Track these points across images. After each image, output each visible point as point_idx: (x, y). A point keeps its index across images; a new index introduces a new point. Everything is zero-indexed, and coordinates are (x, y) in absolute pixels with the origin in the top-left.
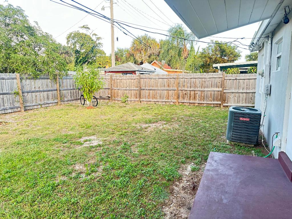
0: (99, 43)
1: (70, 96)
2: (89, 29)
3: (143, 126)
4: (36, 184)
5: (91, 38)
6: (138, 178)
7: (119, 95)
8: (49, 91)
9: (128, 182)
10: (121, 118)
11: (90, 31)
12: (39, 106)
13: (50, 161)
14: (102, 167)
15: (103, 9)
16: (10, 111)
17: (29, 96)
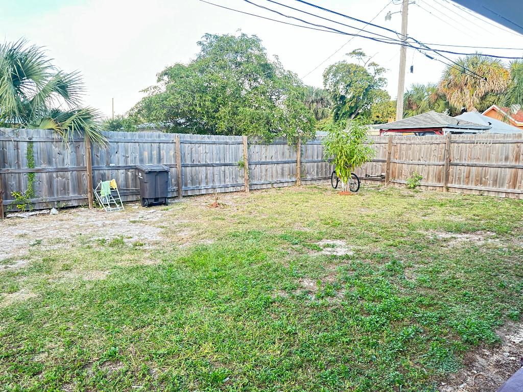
0: (380, 79)
1: (316, 172)
2: (364, 55)
3: (441, 236)
4: (245, 294)
5: (365, 72)
6: (405, 323)
7: (403, 174)
8: (285, 163)
9: (383, 325)
10: (399, 215)
11: (365, 59)
12: (270, 186)
13: (270, 267)
14: (344, 292)
15: (389, 17)
16: (231, 189)
17: (257, 170)
